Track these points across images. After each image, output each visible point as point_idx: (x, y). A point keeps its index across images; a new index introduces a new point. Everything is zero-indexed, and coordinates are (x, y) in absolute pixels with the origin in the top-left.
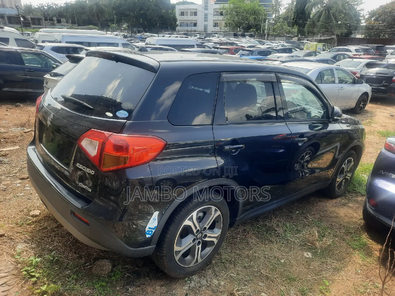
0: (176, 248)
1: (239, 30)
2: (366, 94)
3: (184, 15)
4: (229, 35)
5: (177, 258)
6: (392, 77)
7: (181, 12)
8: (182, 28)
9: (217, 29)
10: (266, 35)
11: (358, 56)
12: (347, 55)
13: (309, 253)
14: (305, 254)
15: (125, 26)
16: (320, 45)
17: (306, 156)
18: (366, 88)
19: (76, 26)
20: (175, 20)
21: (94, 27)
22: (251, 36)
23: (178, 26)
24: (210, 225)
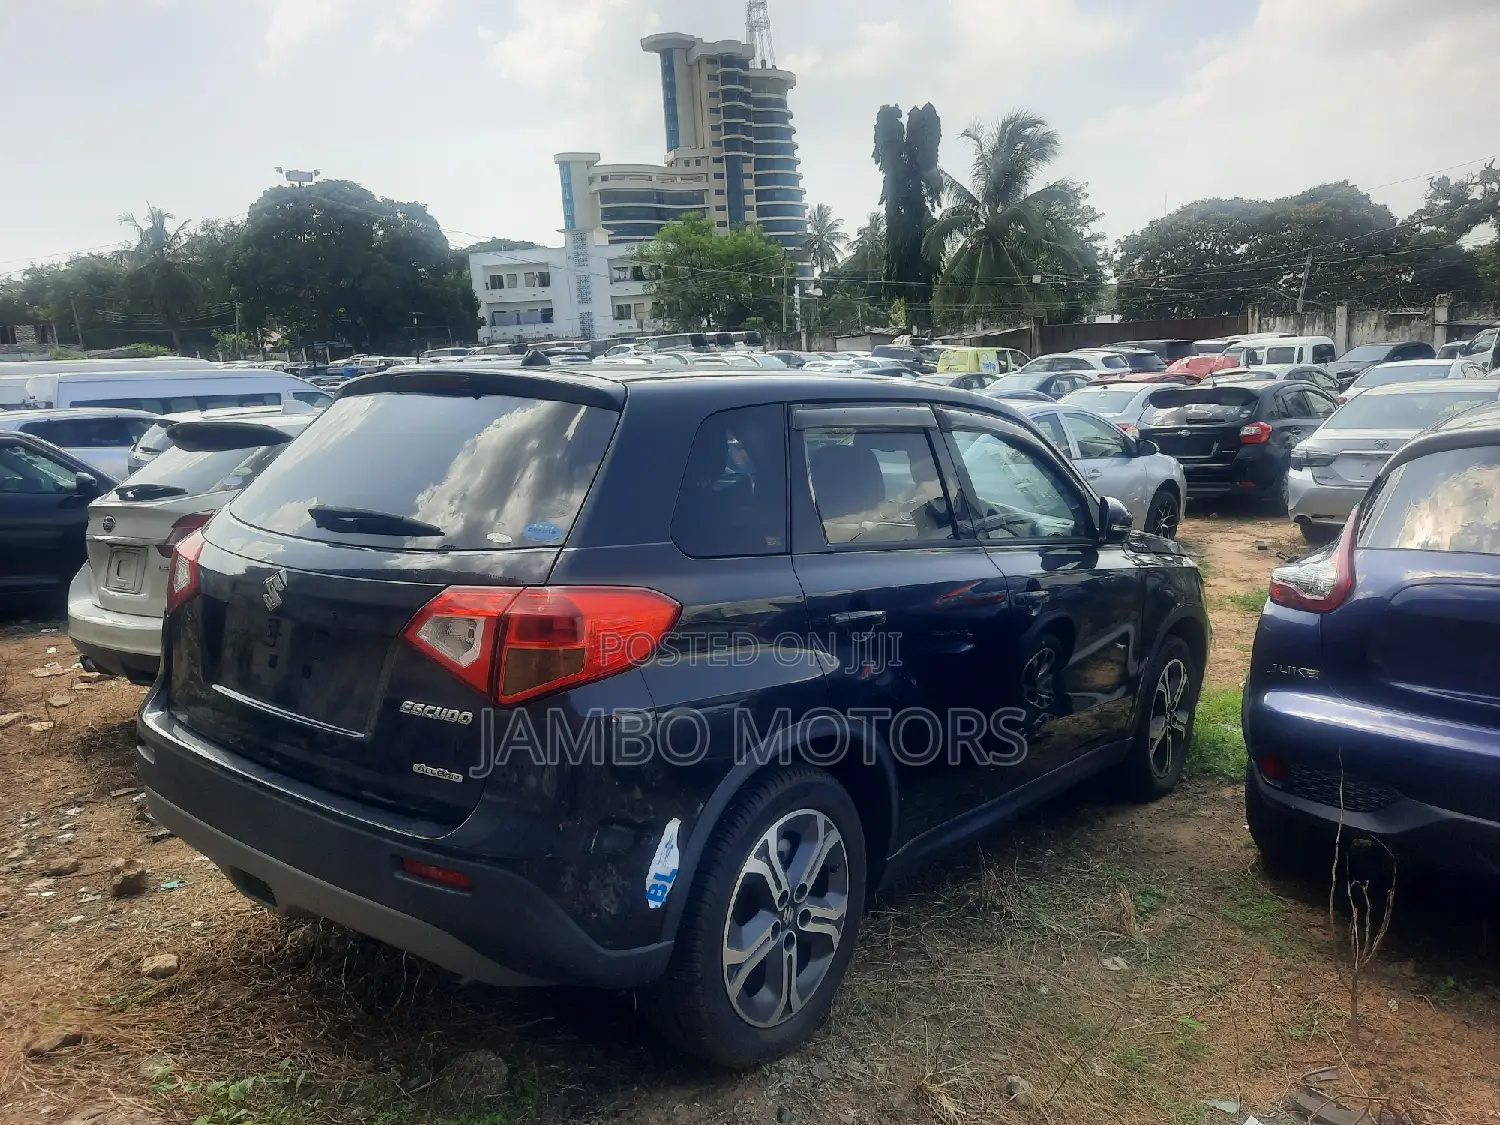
0: (730, 956)
1: (705, 322)
2: (1169, 485)
3: (501, 286)
4: (672, 342)
5: (734, 989)
6: (1238, 429)
7: (493, 278)
8: (500, 331)
9: (629, 326)
10: (804, 337)
11: (1117, 378)
12: (1083, 377)
13: (1117, 959)
14: (1107, 963)
15: (276, 336)
16: (990, 354)
17: (1039, 667)
18: (1165, 467)
19: (74, 350)
20: (472, 304)
21: (153, 349)
22: (752, 341)
23: (482, 322)
24: (815, 876)
